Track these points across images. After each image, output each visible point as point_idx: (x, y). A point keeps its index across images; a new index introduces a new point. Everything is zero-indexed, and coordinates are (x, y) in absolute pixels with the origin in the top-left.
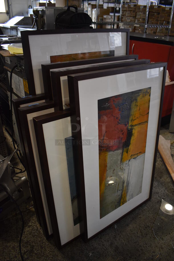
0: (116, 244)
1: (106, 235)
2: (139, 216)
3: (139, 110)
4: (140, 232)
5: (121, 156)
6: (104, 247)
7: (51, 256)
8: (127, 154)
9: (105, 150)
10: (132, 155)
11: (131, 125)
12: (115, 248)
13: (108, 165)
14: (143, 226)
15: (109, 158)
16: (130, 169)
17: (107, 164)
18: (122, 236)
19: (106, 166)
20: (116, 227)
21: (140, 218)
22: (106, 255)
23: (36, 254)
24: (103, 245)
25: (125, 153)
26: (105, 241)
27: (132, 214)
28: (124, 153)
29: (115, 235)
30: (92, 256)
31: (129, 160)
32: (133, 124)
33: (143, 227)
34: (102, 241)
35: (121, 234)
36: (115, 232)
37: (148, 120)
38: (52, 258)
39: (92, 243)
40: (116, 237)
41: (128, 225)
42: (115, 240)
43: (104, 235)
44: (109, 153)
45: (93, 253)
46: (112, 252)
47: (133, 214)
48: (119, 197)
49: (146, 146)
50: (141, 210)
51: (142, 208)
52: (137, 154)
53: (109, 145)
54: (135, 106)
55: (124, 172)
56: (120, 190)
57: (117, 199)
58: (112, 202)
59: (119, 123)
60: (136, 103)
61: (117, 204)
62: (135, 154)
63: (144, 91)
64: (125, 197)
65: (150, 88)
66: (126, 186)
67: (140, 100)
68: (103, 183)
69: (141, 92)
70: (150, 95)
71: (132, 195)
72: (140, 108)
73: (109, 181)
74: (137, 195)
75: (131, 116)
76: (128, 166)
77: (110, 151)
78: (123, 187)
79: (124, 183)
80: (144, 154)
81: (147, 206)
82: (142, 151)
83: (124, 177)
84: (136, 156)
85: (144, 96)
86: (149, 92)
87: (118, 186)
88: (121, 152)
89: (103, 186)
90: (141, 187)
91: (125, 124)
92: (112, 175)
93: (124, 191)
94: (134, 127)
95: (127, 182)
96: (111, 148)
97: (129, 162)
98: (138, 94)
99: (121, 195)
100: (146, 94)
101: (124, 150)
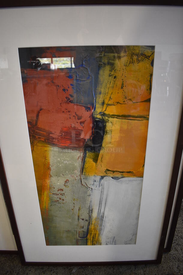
3: (122, 88)
5: (80, 163)
8: (94, 164)
9: (43, 140)
10: (108, 170)
11: (100, 113)
13: (53, 168)
15: (53, 157)
16: (105, 193)
17: (50, 166)
19: (49, 169)
20: (74, 271)
25: (89, 161)
28: (87, 159)
31: (102, 177)
32: (107, 112)
37: (149, 115)
44: (52, 149)
47: (114, 269)
48: (82, 230)
49: (144, 165)
50: (131, 271)
51: (134, 269)
52: (120, 172)
53: (51, 135)
54: (111, 77)
55: (89, 192)
56: (83, 219)
57: (79, 232)
58: (68, 231)
59: (71, 102)
60: (111, 71)
61: (79, 238)
62: (117, 171)
63: (133, 52)
64: (96, 234)
65: (151, 48)
66: (97, 218)
67: (124, 67)
68: (45, 193)
69: (125, 52)
70: (152, 64)
71: (114, 239)
72: (123, 84)
73: (57, 195)
74: (126, 244)
75: (101, 96)
76: (99, 186)
77: (54, 145)
78: (90, 217)
79: (91, 211)
80: (140, 179)
81: (145, 271)
82: (134, 172)
83: (91, 202)
84: (119, 175)
85: (136, 61)
86: (149, 57)
87: (78, 211)
88: (79, 155)
89: (45, 198)
90: (135, 234)
91: (85, 107)
92: (63, 187)
93: (92, 224)
94: (111, 119)
95: (99, 213)
96: (56, 141)
97: (102, 181)
98: (116, 55)
99: (88, 229)
100: (140, 59)
101: (87, 155)
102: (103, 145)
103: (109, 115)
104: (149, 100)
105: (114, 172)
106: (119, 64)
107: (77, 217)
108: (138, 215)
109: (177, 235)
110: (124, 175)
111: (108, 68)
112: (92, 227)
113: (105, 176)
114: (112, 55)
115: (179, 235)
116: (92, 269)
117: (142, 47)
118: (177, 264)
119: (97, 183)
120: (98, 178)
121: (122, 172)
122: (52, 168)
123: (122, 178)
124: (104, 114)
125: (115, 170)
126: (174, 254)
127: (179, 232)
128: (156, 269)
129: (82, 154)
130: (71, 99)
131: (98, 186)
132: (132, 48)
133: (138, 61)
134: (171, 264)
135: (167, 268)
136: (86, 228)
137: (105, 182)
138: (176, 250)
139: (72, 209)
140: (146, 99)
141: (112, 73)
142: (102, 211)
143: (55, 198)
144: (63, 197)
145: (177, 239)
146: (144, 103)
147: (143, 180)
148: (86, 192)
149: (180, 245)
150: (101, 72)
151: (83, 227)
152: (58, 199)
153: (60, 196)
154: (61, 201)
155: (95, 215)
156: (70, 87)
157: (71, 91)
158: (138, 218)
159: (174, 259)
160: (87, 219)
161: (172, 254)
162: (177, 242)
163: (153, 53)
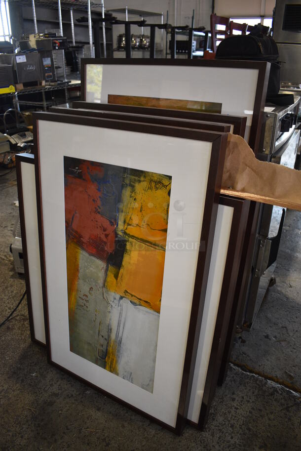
0: (58, 400)
1: (70, 384)
2: (126, 424)
3: (141, 211)
4: (91, 431)
5: (103, 274)
6: (48, 387)
7: (23, 338)
8: (115, 280)
9: (75, 241)
10: (127, 292)
11: (122, 230)
12: (50, 401)
14: (106, 435)
15: (82, 260)
16: (124, 316)
17: (79, 268)
18: (73, 406)
19: (78, 270)
20: (88, 392)
21: (123, 426)
22: (36, 393)
23: (23, 324)
24: (52, 385)
25: (111, 278)
26: (59, 386)
27: (125, 411)
28: (109, 273)
29: (74, 395)
30: (32, 376)
31: (121, 298)
32: (127, 232)
33: (104, 436)
34: (57, 381)
35: (77, 403)
36: (79, 394)
37: (165, 246)
38: (22, 339)
39: (51, 371)
40: (70, 398)
41: (99, 409)
42: (65, 398)
43: (69, 381)
44: (82, 252)
45: (37, 376)
46: (42, 399)
47: (127, 412)
48: (101, 348)
49: (161, 300)
50: (143, 425)
51: (147, 425)
52: (138, 298)
53: (82, 239)
54: (131, 198)
55: (109, 308)
56: (103, 336)
57: (99, 350)
58: (89, 344)
59: (99, 212)
60: (132, 192)
61: (98, 357)
62: (135, 296)
63: (152, 178)
64: (113, 360)
65: (168, 178)
66: (115, 341)
67: (143, 192)
68: (74, 294)
69: (145, 177)
70: (169, 194)
71: (131, 375)
72: (141, 208)
73: (83, 300)
74: (143, 388)
75: (123, 214)
76: (119, 306)
77: (83, 249)
78: (109, 336)
79: (110, 330)
80: (157, 314)
81: (157, 434)
82: (152, 304)
83: (110, 319)
84: (136, 301)
85: (154, 188)
86: (167, 186)
87: (99, 324)
88: (102, 266)
89: (73, 299)
90: (152, 380)
91: (110, 221)
92: (88, 294)
93: (110, 346)
94: (130, 239)
95: (117, 336)
96: (85, 245)
97: (121, 301)
98: (137, 178)
99: (107, 350)
100: (157, 186)
101: (109, 268)
102: (123, 263)
103: (129, 235)
104: (165, 230)
105: (132, 296)
106: (139, 187)
107: (97, 332)
108: (155, 357)
109: (229, 421)
110: (142, 303)
111: (129, 189)
112: (110, 349)
113: (124, 297)
114: (133, 177)
115: (232, 422)
116: (105, 400)
117: (160, 175)
118: (199, 448)
119: (116, 301)
120: (118, 297)
121: (140, 299)
122: (80, 271)
123: (140, 305)
124: (125, 233)
125: (133, 294)
126: (205, 437)
127: (236, 418)
128: (170, 439)
129: (105, 266)
130: (99, 210)
131: (117, 305)
132: (150, 175)
133: (157, 189)
134: (193, 445)
135: (184, 445)
136: (105, 347)
137: (124, 304)
138: (213, 435)
139: (94, 321)
140: (163, 228)
141: (133, 195)
142: (120, 335)
143: (81, 302)
144: (87, 304)
145: (225, 424)
146: (161, 232)
147: (159, 316)
148: (107, 307)
149: (223, 433)
150: (124, 191)
151: (102, 346)
152: (83, 305)
153: (85, 302)
154: (85, 307)
155: (113, 336)
156: (99, 199)
157: (99, 203)
158: (154, 361)
159: (201, 442)
160: (107, 337)
161: (202, 436)
162: (221, 428)
163: (170, 183)
